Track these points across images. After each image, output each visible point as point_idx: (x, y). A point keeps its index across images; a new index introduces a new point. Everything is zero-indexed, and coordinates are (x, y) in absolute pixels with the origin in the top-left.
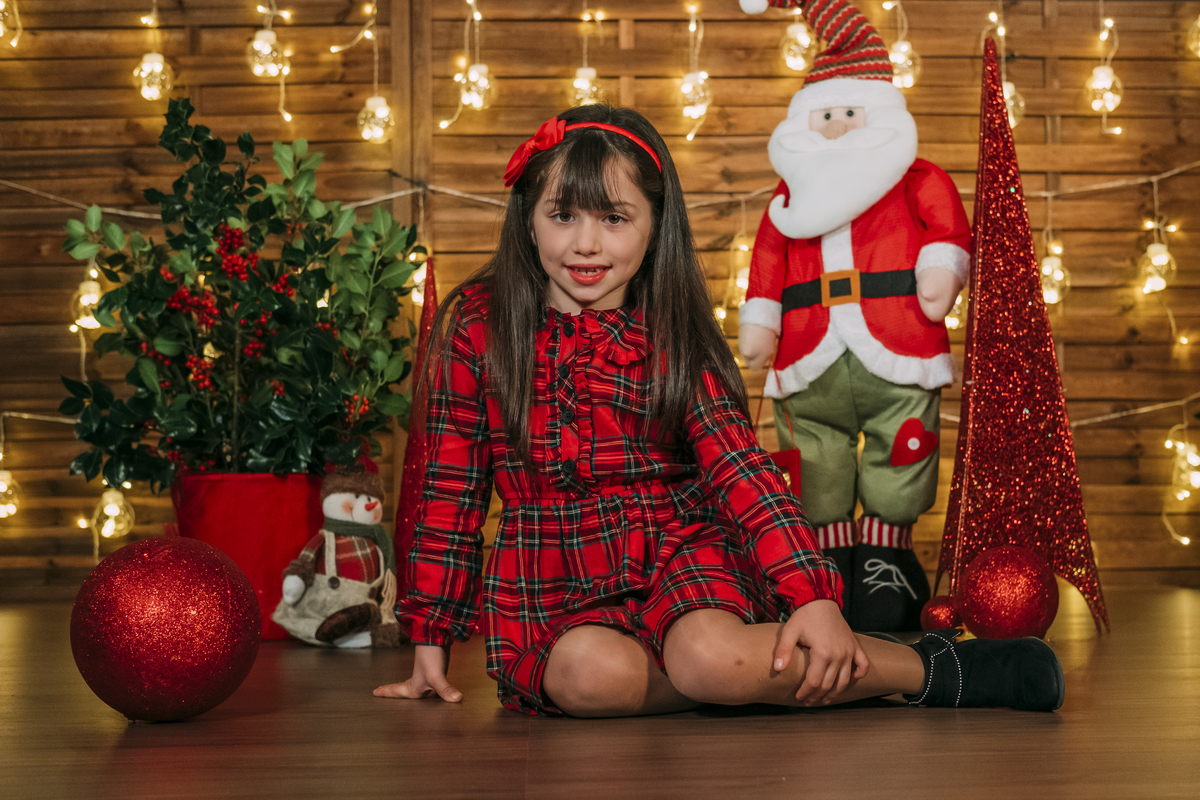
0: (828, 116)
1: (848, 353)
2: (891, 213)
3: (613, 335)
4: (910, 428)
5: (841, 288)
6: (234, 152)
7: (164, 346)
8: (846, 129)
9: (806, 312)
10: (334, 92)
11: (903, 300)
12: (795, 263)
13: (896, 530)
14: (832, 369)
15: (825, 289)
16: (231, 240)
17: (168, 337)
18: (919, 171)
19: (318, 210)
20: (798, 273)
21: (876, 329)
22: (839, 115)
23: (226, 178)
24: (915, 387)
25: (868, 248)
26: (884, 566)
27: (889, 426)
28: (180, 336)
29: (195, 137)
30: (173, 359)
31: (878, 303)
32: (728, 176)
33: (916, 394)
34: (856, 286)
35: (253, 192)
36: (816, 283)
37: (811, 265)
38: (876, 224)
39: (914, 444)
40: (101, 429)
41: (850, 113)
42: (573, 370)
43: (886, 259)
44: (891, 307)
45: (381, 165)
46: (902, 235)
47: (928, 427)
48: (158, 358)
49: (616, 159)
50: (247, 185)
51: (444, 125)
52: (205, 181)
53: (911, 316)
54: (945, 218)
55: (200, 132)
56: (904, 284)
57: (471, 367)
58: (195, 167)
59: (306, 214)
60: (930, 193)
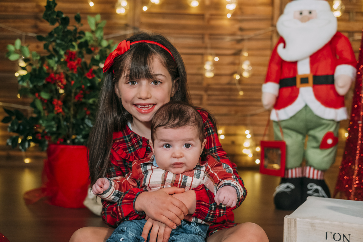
0: (301, 13)
1: (306, 106)
2: (325, 52)
4: (329, 135)
5: (304, 81)
6: (72, 21)
7: (45, 96)
8: (309, 19)
9: (290, 89)
11: (329, 86)
12: (286, 70)
13: (320, 173)
14: (300, 112)
15: (298, 81)
16: (71, 56)
17: (46, 92)
18: (337, 36)
19: (105, 43)
20: (287, 74)
21: (318, 97)
22: (306, 13)
23: (69, 32)
24: (333, 120)
25: (315, 66)
26: (315, 187)
27: (320, 134)
28: (51, 91)
29: (57, 16)
30: (48, 100)
31: (319, 87)
32: (241, 29)
33: (332, 123)
34: (311, 80)
35: (80, 38)
36: (294, 78)
37: (292, 72)
38: (319, 56)
39: (330, 141)
40: (18, 128)
41: (310, 13)
43: (323, 70)
44: (323, 89)
45: (123, 22)
46: (329, 61)
47: (335, 135)
48: (42, 100)
50: (78, 35)
51: (145, 9)
52: (61, 34)
53: (332, 92)
54: (347, 55)
55: (59, 14)
56: (330, 80)
58: (57, 27)
59: (100, 45)
60: (341, 45)
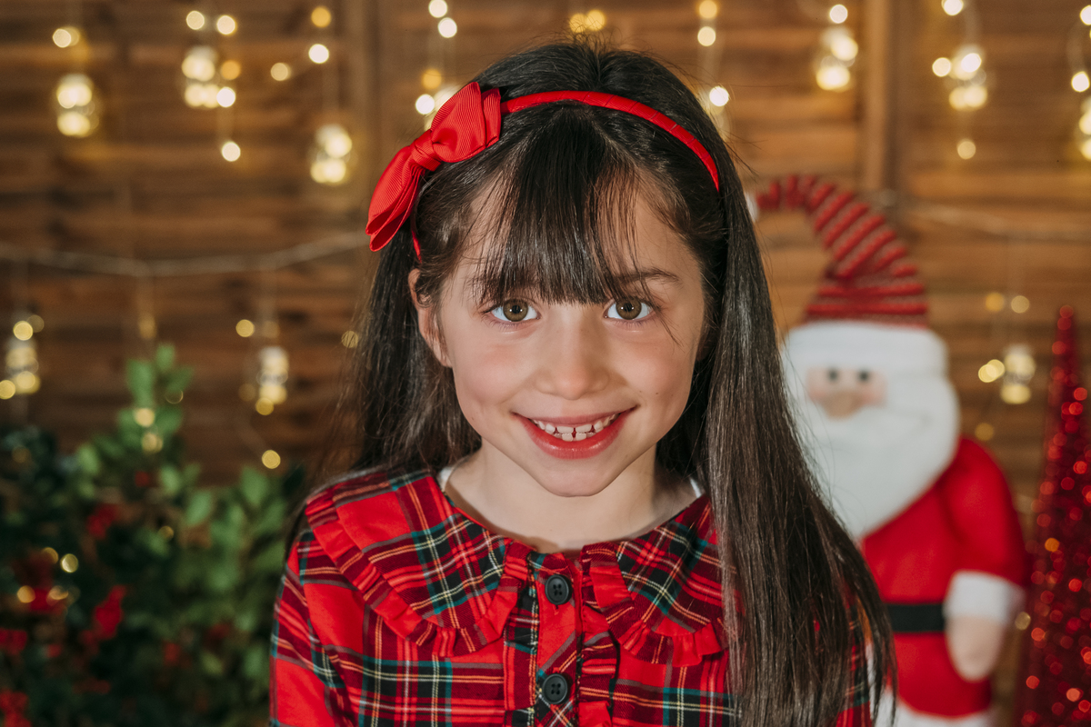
0: (833, 377)
3: (656, 602)
8: (857, 405)
10: (282, 116)
41: (865, 377)
42: (578, 691)
49: (631, 179)
57: (315, 668)
